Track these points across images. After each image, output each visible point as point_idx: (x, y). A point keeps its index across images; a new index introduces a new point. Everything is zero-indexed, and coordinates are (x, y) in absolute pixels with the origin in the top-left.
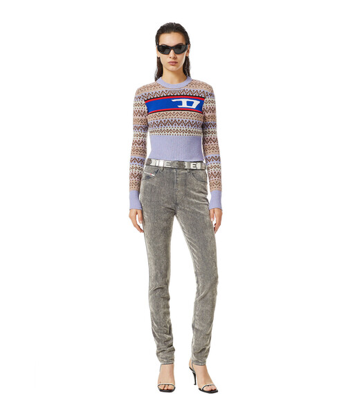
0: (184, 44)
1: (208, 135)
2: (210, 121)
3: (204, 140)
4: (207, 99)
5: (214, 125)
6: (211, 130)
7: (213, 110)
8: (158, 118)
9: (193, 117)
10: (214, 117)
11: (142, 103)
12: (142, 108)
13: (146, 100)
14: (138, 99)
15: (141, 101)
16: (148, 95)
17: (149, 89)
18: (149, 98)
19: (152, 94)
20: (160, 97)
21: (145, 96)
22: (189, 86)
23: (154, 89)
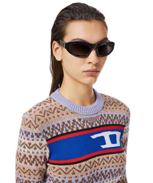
4: (126, 127)
11: (41, 144)
12: (42, 153)
13: (50, 139)
14: (35, 137)
15: (40, 140)
16: (53, 129)
17: (52, 118)
18: (54, 135)
19: (58, 128)
20: (73, 132)
21: (48, 131)
22: (105, 108)
23: (58, 116)
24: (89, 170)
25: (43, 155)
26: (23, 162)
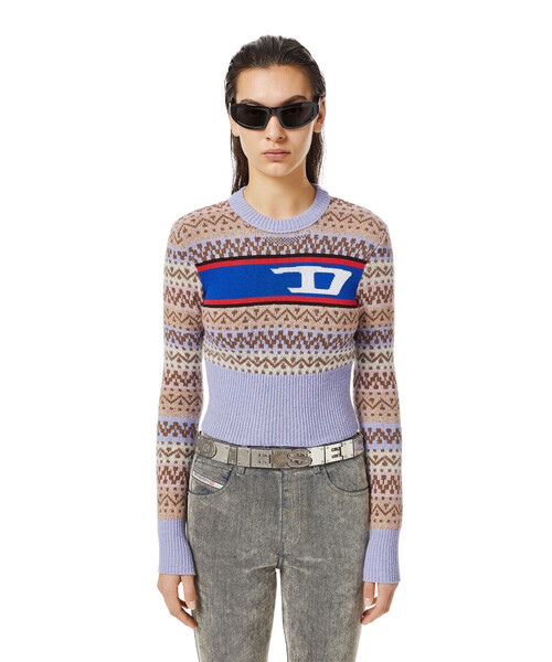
0: (309, 96)
1: (367, 364)
2: (376, 325)
3: (358, 377)
4: (372, 265)
5: (388, 336)
6: (377, 352)
7: (387, 294)
8: (233, 326)
9: (332, 324)
10: (388, 315)
11: (187, 271)
12: (190, 286)
13: (201, 264)
14: (178, 257)
15: (185, 264)
16: (207, 249)
17: (210, 231)
18: (209, 258)
19: (217, 248)
20: (240, 258)
21: (199, 251)
22: (321, 224)
23: (222, 229)
24: (251, 323)
25: (192, 291)
26: (179, 304)
